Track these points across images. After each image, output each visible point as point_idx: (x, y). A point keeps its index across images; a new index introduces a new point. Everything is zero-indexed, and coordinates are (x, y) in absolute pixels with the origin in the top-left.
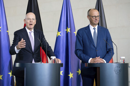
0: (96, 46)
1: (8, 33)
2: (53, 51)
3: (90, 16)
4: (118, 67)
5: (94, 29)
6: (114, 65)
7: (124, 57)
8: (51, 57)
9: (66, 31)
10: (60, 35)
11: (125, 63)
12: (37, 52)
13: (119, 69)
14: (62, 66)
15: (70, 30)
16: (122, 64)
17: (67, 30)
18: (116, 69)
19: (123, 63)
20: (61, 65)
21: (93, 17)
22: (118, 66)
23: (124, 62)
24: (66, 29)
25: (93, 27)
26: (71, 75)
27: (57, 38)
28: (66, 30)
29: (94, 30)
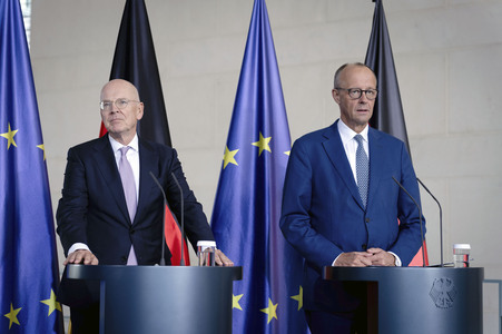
0: (365, 204)
1: (42, 152)
2: (209, 220)
3: (341, 91)
4: (445, 281)
5: (355, 138)
6: (432, 275)
7: (467, 247)
8: (200, 243)
9: (258, 148)
10: (234, 162)
11: (470, 266)
12: (146, 223)
13: (449, 289)
14: (240, 278)
15: (272, 144)
16: (459, 270)
17: (262, 144)
18: (438, 288)
19: (462, 265)
20: (236, 272)
21: (350, 90)
22: (444, 278)
23: (467, 264)
24: (258, 139)
25: (354, 134)
26: (270, 311)
27: (223, 172)
28: (254, 144)
29: (356, 145)
